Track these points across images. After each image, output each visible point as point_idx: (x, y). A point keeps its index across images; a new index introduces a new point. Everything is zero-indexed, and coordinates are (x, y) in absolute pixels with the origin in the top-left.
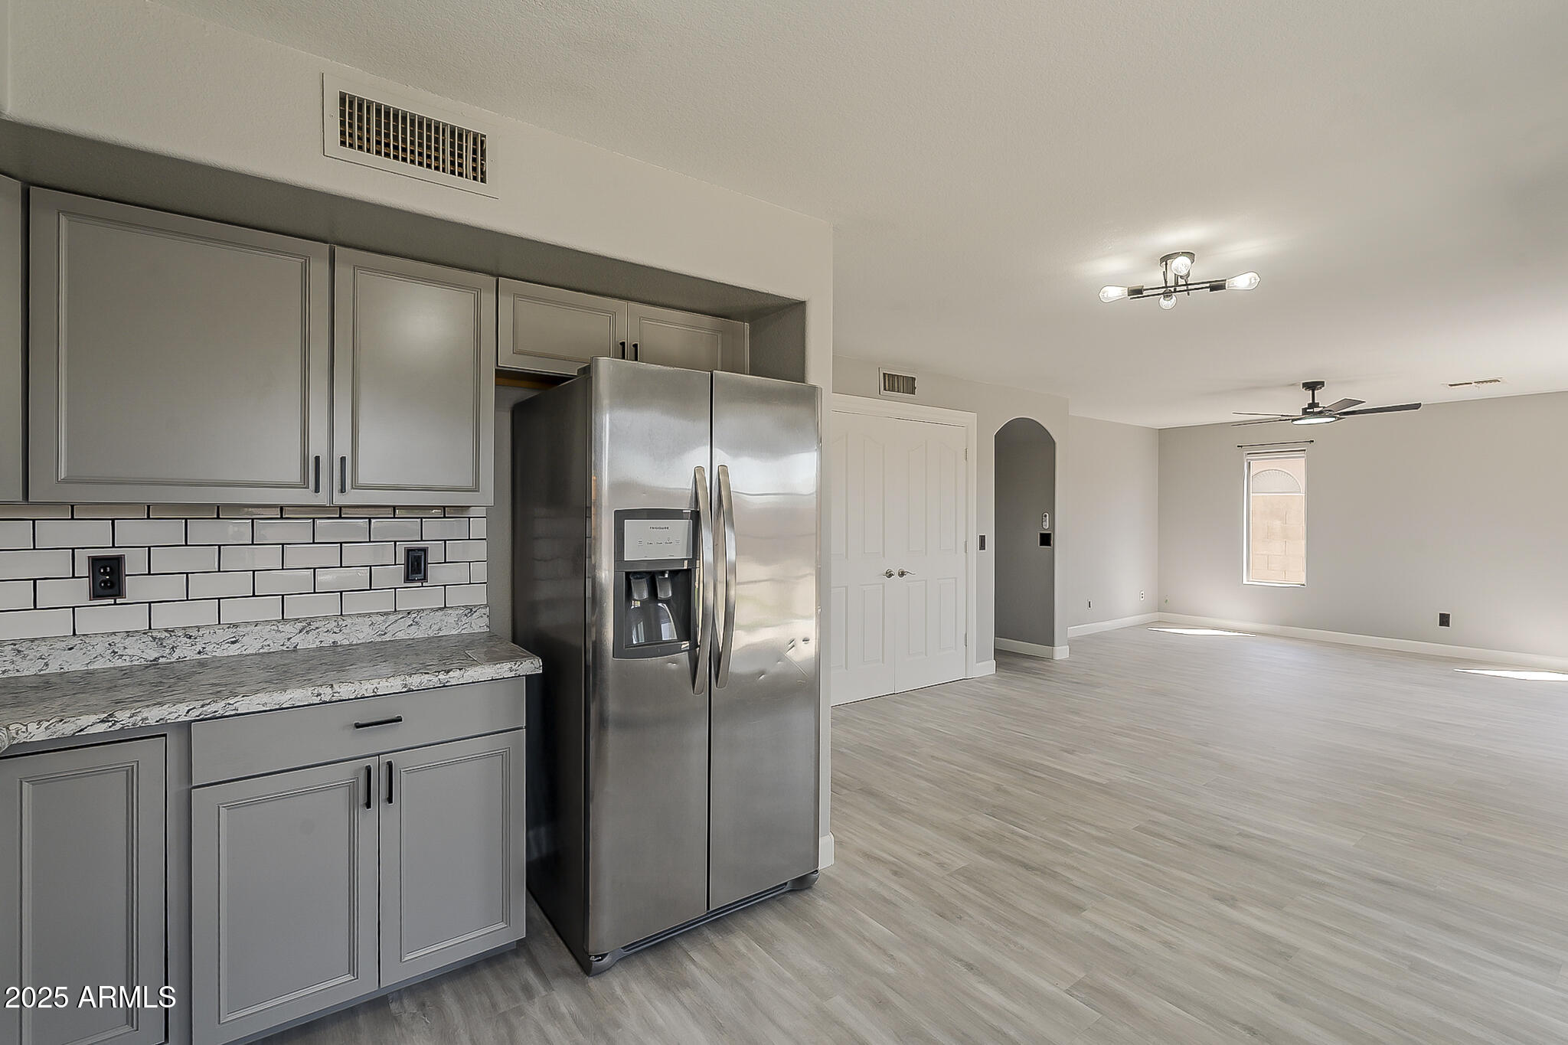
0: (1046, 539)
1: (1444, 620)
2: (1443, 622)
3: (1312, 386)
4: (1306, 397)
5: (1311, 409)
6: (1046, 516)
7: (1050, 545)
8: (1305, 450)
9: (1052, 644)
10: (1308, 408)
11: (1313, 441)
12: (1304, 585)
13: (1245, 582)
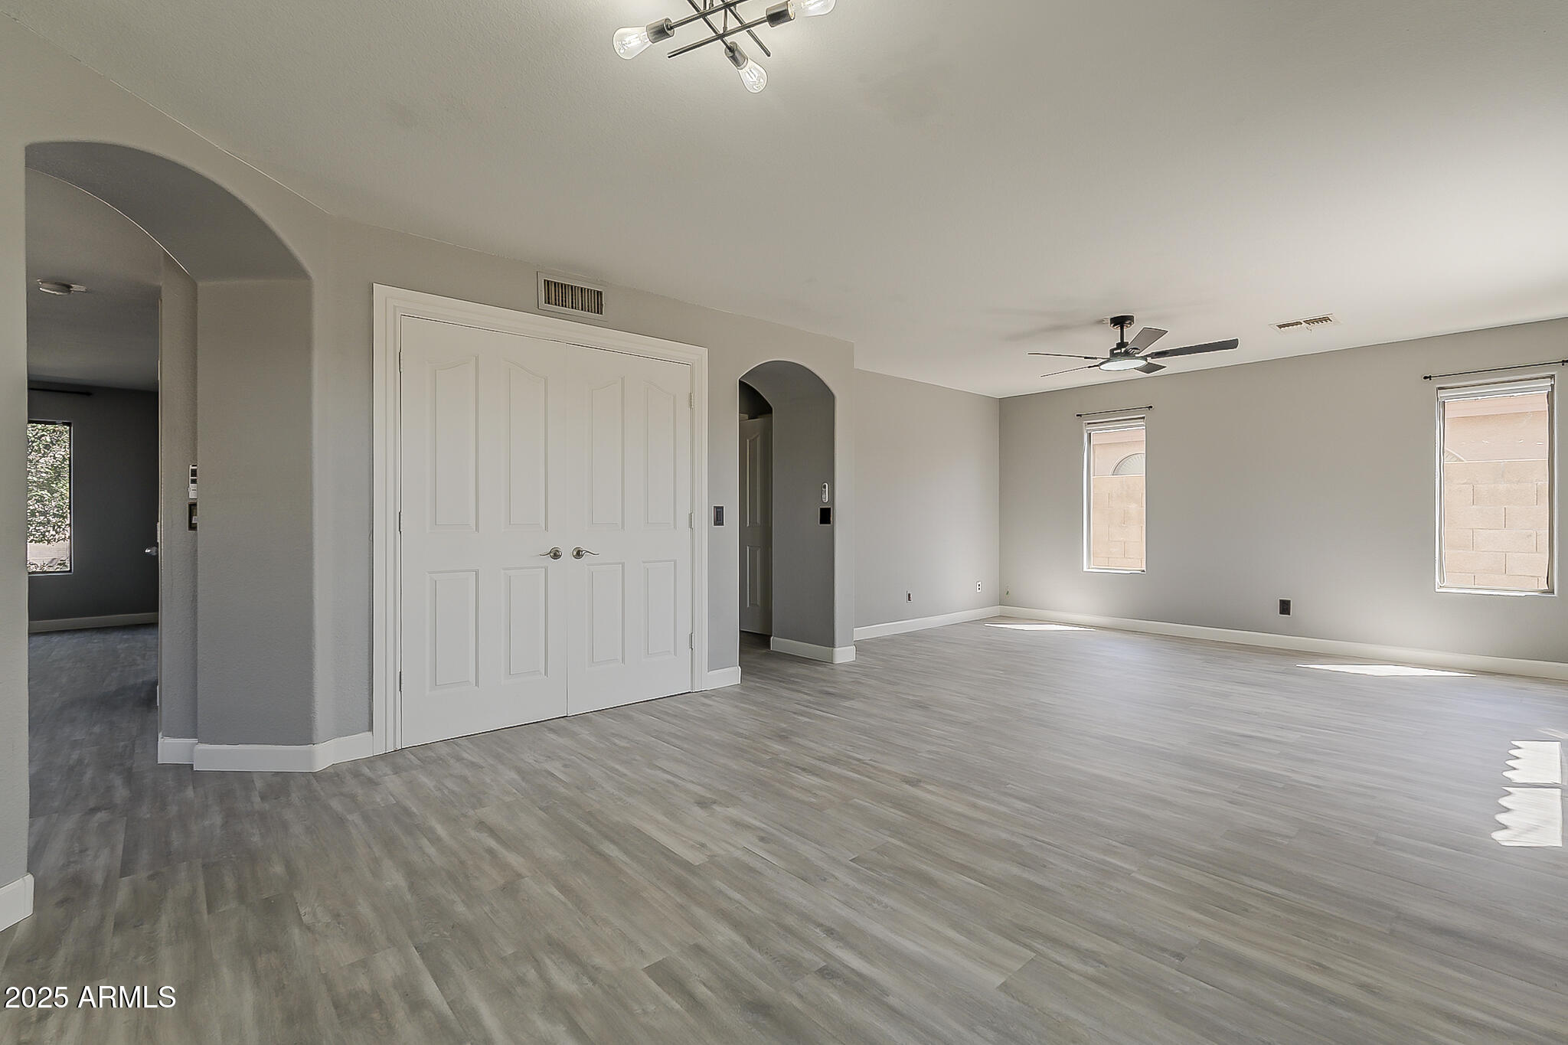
0: (826, 516)
1: (1285, 607)
2: (1283, 609)
3: (1120, 322)
4: (1113, 336)
5: (1122, 351)
6: (825, 487)
7: (829, 523)
8: (1143, 418)
9: (832, 645)
10: (1115, 349)
11: (1151, 407)
12: (1144, 571)
13: (1085, 569)
